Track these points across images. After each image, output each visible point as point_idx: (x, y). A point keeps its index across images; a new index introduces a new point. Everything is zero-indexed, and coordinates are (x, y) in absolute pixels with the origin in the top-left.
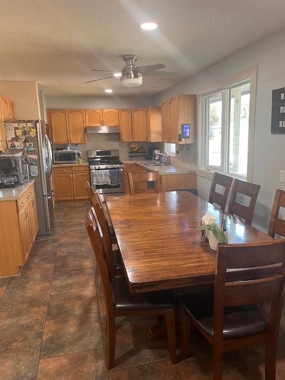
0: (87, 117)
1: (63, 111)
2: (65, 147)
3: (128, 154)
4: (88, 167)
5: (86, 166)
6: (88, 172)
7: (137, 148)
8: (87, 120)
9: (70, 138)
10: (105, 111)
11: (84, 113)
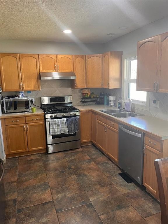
0: (41, 62)
1: (14, 55)
2: (16, 94)
3: (80, 100)
4: (43, 116)
5: (41, 115)
6: (44, 121)
7: (89, 94)
8: (41, 65)
9: (22, 85)
10: (60, 57)
11: (37, 59)
